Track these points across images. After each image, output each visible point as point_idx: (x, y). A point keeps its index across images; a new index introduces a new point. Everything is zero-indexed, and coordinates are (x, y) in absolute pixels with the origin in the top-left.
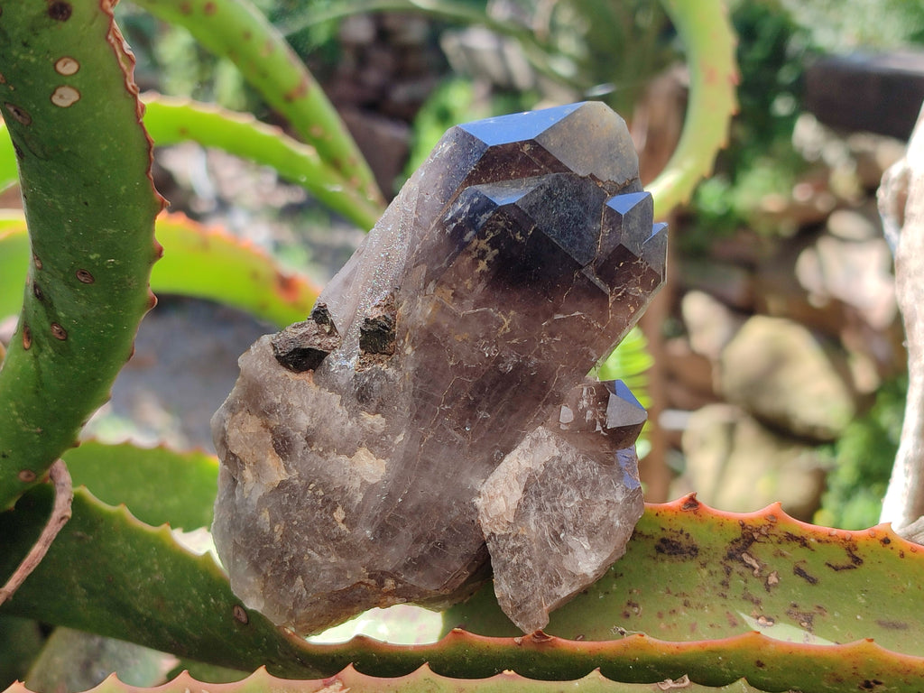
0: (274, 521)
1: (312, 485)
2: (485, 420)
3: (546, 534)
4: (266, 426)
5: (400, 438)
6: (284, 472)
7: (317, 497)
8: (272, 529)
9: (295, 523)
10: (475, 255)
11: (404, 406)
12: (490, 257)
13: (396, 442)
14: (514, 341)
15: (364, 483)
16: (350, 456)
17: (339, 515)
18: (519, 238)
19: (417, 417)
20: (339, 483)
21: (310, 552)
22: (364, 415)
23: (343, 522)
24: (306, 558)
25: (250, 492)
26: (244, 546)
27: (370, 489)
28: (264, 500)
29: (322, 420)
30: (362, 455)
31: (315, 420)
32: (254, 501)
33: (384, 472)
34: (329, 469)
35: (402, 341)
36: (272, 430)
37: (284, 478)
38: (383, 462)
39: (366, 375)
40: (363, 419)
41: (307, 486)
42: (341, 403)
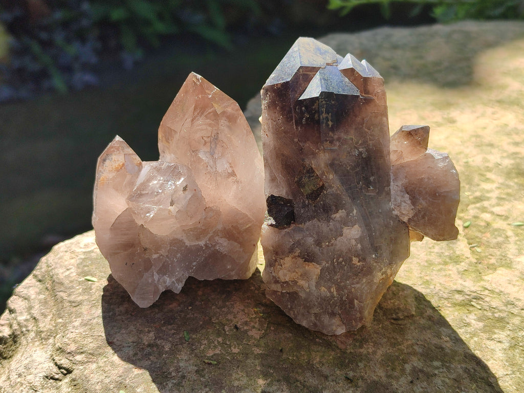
0: (329, 289)
1: (335, 260)
2: (374, 180)
3: (431, 200)
4: (295, 257)
5: (355, 211)
6: (319, 266)
7: (341, 263)
8: (330, 292)
9: (339, 280)
10: (325, 121)
11: (346, 199)
12: (330, 118)
13: (355, 215)
14: (360, 142)
15: (356, 240)
16: (341, 235)
17: (355, 260)
18: (333, 103)
19: (354, 199)
20: (346, 249)
21: (353, 286)
22: (333, 216)
23: (359, 262)
24: (353, 290)
25: (309, 287)
26: (321, 311)
27: (360, 240)
28: (318, 285)
29: (318, 233)
30: (346, 231)
31: (314, 236)
32: (314, 288)
33: (360, 229)
34: (337, 248)
35: (324, 177)
36: (299, 256)
37: (320, 268)
38: (356, 226)
39: (320, 202)
40: (335, 218)
41: (333, 263)
42: (319, 221)
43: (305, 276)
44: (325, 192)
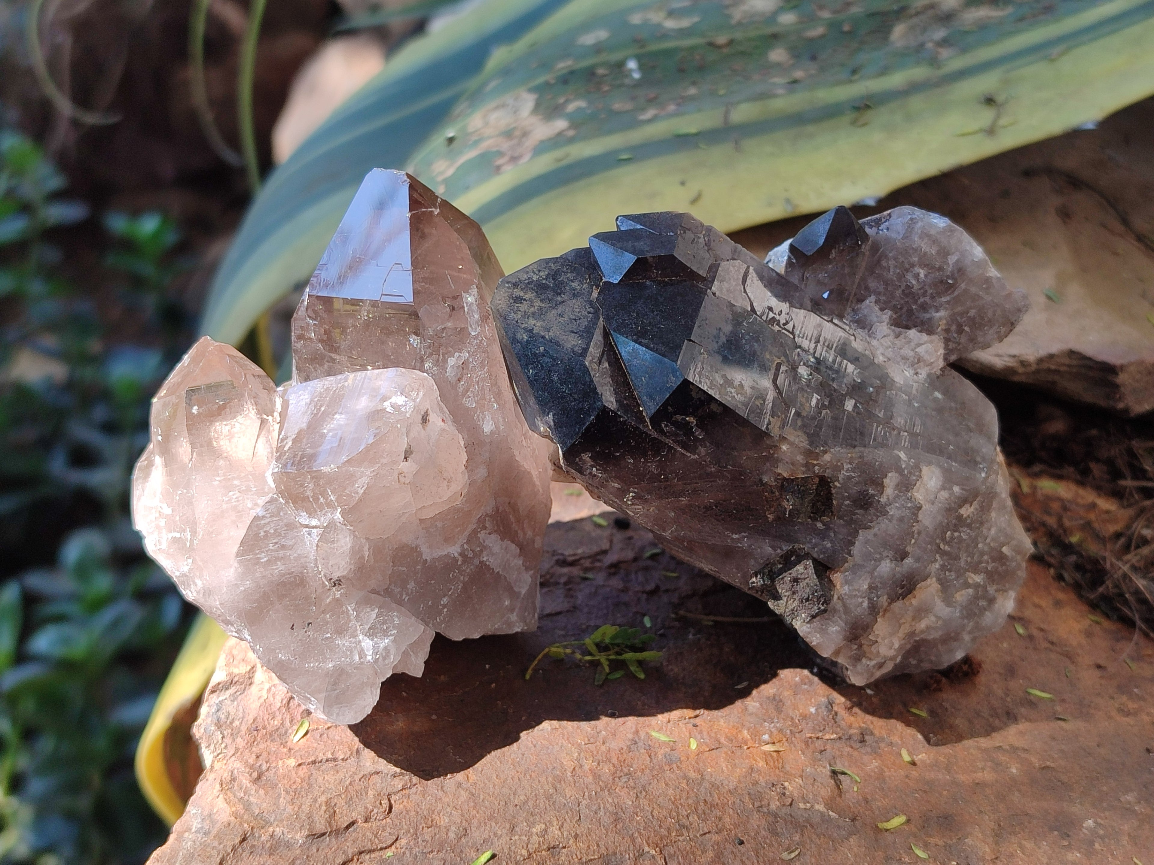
0: (965, 585)
1: (941, 545)
3: (948, 298)
4: (886, 611)
5: (902, 455)
6: (929, 580)
7: (952, 538)
8: (970, 586)
9: (969, 559)
13: (907, 460)
15: (943, 488)
16: (920, 507)
17: (965, 511)
20: (943, 515)
21: (988, 540)
22: (883, 500)
23: (971, 506)
24: (992, 544)
25: (938, 618)
27: (949, 480)
28: (948, 601)
29: (885, 545)
30: (919, 495)
31: (885, 554)
32: (948, 610)
33: (933, 468)
34: (931, 528)
35: (817, 467)
36: (890, 604)
37: (934, 579)
38: (925, 470)
39: (842, 504)
40: (888, 499)
41: (943, 553)
42: (869, 528)
43: (921, 612)
44: (836, 483)
